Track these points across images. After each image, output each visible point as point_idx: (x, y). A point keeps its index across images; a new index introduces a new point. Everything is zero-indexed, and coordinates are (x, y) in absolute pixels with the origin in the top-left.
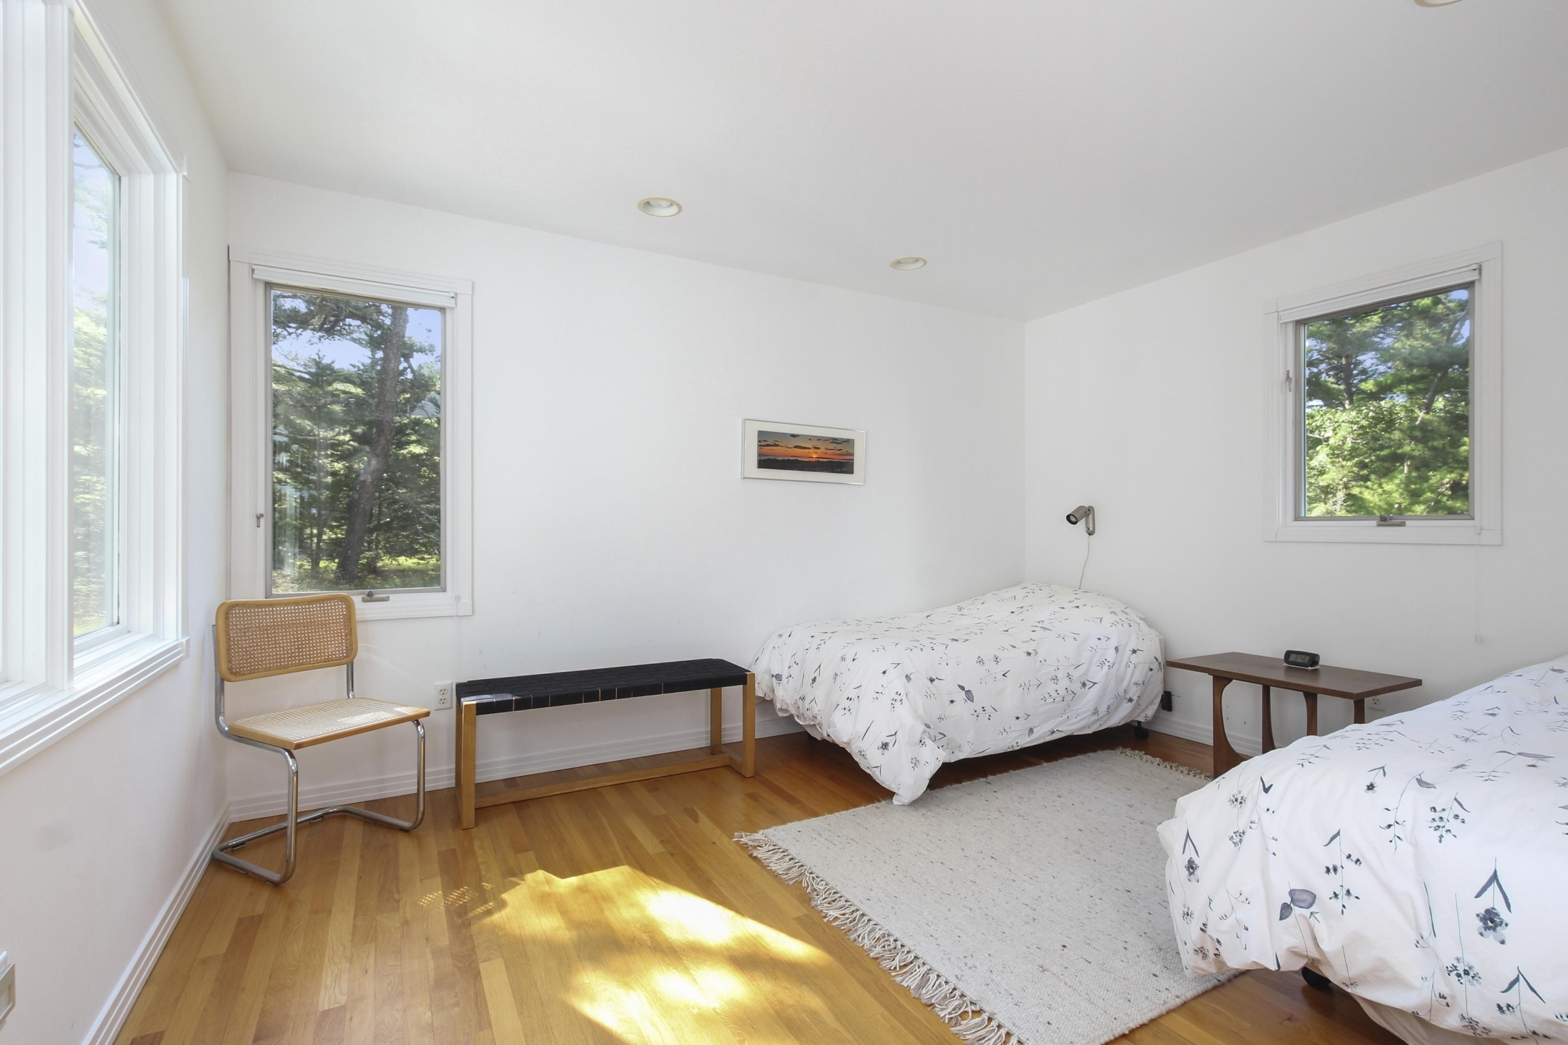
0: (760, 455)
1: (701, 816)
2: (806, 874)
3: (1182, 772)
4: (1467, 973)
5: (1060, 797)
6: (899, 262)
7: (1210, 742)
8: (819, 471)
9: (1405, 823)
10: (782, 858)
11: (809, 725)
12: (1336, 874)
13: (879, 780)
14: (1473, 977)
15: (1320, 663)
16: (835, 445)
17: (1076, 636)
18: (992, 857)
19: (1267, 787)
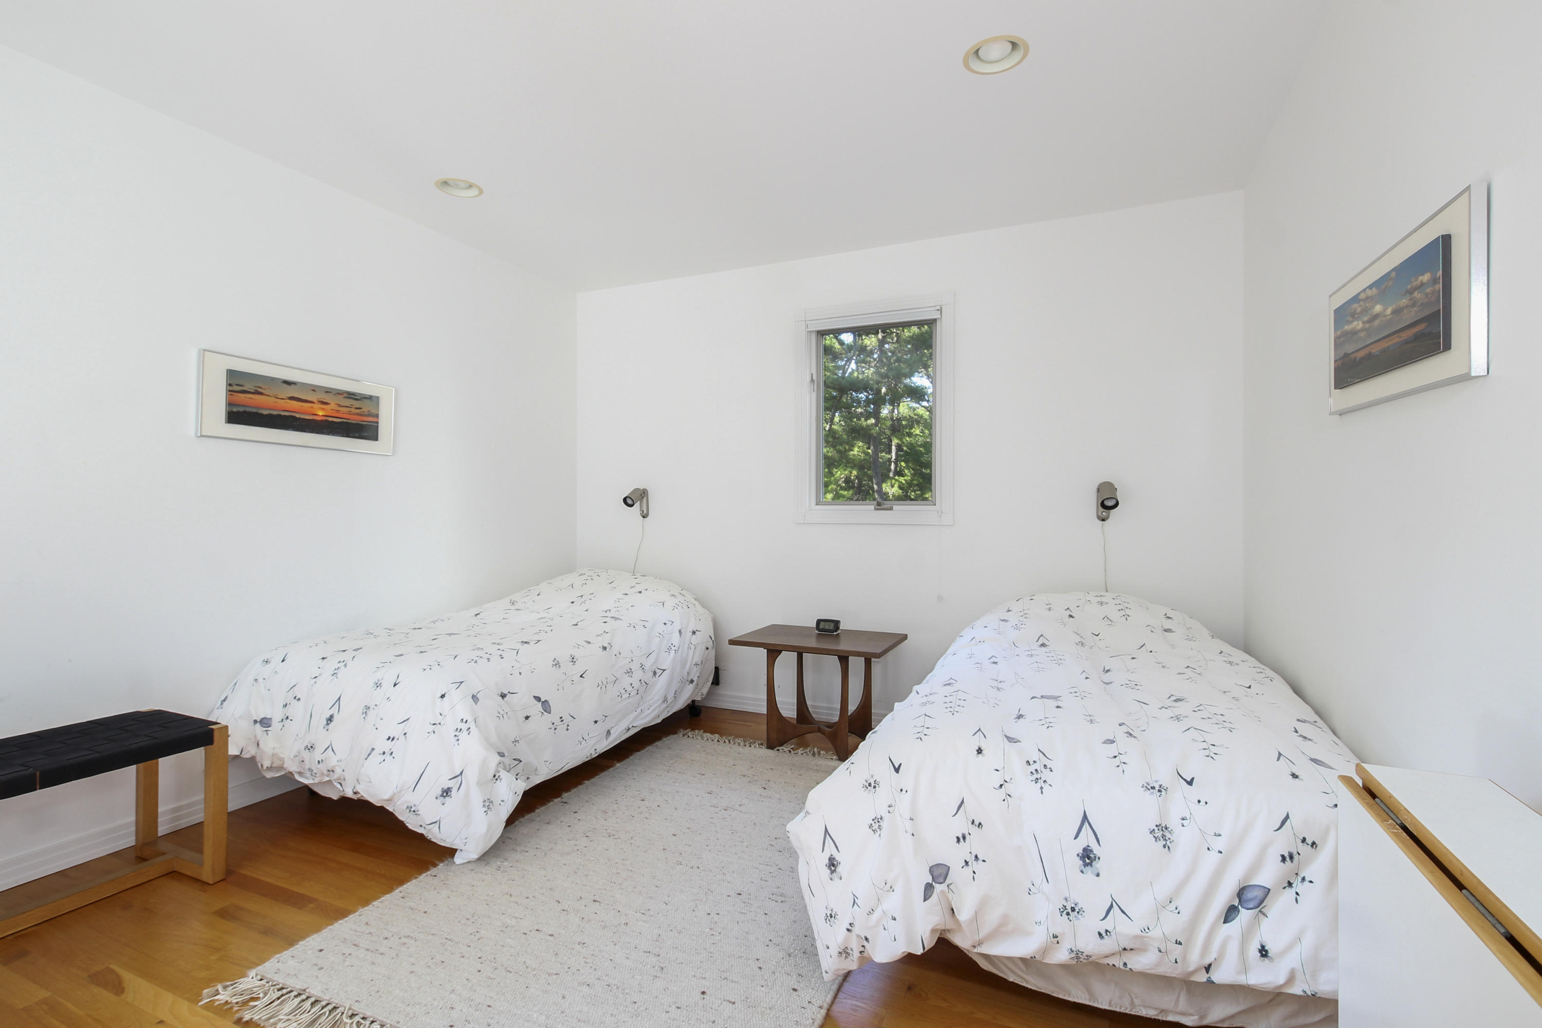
0: (230, 404)
1: (128, 977)
2: (345, 1020)
3: (739, 745)
4: (1073, 909)
5: (643, 800)
6: (445, 183)
7: (764, 710)
8: (328, 434)
9: (1012, 781)
10: (298, 1007)
11: (321, 783)
12: (965, 842)
13: (437, 839)
14: (1078, 912)
15: (841, 628)
16: (349, 402)
17: (645, 623)
18: (594, 901)
19: (897, 767)
